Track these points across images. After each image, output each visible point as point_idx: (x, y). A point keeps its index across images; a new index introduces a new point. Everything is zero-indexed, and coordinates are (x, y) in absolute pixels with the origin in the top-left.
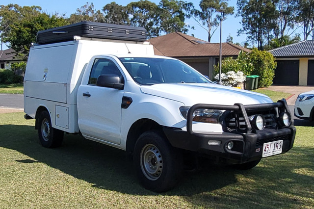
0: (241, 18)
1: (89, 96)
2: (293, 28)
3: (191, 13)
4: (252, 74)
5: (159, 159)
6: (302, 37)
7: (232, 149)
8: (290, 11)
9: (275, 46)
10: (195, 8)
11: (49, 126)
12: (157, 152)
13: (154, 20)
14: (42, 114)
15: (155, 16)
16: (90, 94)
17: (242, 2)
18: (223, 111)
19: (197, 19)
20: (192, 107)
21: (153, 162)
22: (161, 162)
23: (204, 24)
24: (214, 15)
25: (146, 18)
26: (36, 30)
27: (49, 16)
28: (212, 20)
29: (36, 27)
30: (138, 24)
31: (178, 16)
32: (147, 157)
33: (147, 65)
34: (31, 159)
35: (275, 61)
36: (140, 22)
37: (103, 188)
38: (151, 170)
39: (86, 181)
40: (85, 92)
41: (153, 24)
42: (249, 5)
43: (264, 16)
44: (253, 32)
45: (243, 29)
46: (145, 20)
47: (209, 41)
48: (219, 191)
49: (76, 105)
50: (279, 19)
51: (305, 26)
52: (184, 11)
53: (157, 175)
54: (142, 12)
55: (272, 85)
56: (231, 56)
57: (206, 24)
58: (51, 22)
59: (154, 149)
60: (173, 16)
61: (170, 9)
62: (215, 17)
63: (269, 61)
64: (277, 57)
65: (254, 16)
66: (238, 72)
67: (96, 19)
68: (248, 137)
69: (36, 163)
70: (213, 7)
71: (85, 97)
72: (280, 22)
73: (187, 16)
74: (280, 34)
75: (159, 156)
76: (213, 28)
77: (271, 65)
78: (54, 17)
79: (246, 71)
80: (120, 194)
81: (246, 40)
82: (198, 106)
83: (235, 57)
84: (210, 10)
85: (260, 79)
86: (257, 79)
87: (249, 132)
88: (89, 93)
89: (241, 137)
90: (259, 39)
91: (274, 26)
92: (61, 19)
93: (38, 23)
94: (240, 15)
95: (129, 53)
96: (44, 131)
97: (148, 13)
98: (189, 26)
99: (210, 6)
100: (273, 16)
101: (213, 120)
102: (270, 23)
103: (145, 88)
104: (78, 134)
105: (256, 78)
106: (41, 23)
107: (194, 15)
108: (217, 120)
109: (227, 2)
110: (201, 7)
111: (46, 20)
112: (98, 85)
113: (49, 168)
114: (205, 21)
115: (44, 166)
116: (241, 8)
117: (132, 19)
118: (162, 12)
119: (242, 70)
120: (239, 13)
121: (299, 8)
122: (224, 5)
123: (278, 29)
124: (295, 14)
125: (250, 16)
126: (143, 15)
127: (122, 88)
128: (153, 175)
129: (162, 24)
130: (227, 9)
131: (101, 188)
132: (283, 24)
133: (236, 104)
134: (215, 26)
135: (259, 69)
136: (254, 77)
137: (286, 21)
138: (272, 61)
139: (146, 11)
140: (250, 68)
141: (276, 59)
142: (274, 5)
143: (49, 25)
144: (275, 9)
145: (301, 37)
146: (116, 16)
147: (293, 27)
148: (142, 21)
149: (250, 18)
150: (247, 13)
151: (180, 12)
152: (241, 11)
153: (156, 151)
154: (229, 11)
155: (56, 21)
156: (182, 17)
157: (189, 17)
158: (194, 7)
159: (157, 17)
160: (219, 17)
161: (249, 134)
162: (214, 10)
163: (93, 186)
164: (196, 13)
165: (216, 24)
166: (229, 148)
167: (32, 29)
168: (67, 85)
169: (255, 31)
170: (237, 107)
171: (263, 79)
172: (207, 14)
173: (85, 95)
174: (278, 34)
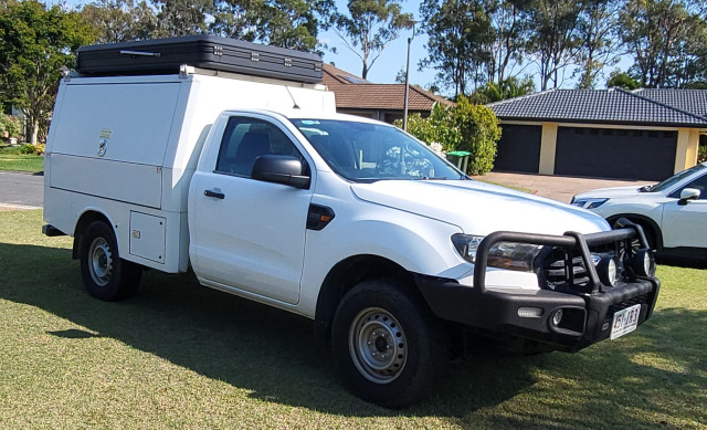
0: (425, 38)
1: (221, 196)
2: (520, 63)
3: (332, 21)
4: (457, 149)
5: (396, 341)
6: (538, 81)
7: (559, 326)
8: (517, 30)
9: (493, 97)
10: (338, 11)
11: (109, 254)
12: (393, 325)
13: (258, 29)
14: (94, 227)
15: (258, 21)
16: (222, 192)
17: (429, 7)
18: (540, 247)
19: (341, 33)
20: (487, 239)
21: (381, 344)
22: (401, 346)
23: (355, 44)
24: (375, 27)
25: (241, 25)
26: (17, 34)
27: (44, 6)
28: (371, 37)
29: (16, 27)
30: (223, 35)
31: (304, 25)
32: (366, 335)
33: (326, 134)
34: (81, 328)
35: (499, 125)
36: (228, 31)
37: (275, 401)
38: (374, 361)
39: (228, 382)
40: (211, 189)
41: (254, 37)
42: (442, 14)
43: (470, 38)
44: (446, 67)
45: (428, 59)
46: (239, 29)
47: (364, 76)
48: (510, 404)
49: (184, 213)
50: (496, 45)
51: (543, 61)
52: (316, 14)
53: (390, 372)
54: (233, 12)
55: (492, 171)
56: (417, 111)
57: (360, 45)
58: (50, 19)
59: (385, 319)
60: (295, 24)
61: (290, 11)
62: (377, 32)
63: (488, 126)
64: (503, 118)
65: (450, 35)
66: (433, 144)
67: (137, 20)
68: (595, 301)
69: (98, 339)
70: (375, 12)
71: (211, 199)
72: (498, 50)
73: (323, 26)
74: (496, 74)
75: (398, 335)
76: (373, 53)
77: (493, 133)
78: (55, 9)
79: (446, 140)
80: (317, 414)
81: (434, 81)
82: (499, 236)
83: (425, 114)
84: (367, 17)
85: (471, 159)
86: (467, 159)
87: (596, 291)
88: (219, 190)
89: (581, 300)
90: (459, 81)
91: (486, 58)
92: (71, 15)
93: (21, 19)
94: (425, 31)
95: (296, 107)
96: (96, 264)
97: (244, 14)
98: (326, 47)
99: (369, 10)
100: (487, 37)
101: (520, 263)
102: (480, 51)
103: (361, 188)
104: (188, 275)
105: (464, 157)
106: (28, 20)
107: (336, 24)
108: (530, 265)
109: (401, 4)
110: (351, 11)
111: (38, 15)
112: (254, 177)
113: (130, 350)
114: (358, 38)
115: (117, 346)
116: (427, 18)
117: (212, 25)
118: (274, 15)
119: (440, 140)
120: (423, 27)
121: (533, 27)
122: (395, 9)
123: (494, 63)
124: (525, 37)
125: (444, 35)
126: (235, 16)
127: (306, 186)
128: (381, 372)
129: (272, 38)
130: (401, 17)
131: (270, 400)
132: (504, 53)
133: (567, 234)
134: (375, 49)
135: (470, 139)
136: (460, 153)
137: (508, 49)
138: (494, 126)
139: (241, 11)
140: (454, 136)
141: (501, 121)
142: (488, 17)
143: (45, 27)
144: (489, 24)
145: (534, 80)
146: (179, 17)
147: (520, 60)
148: (233, 30)
149: (443, 40)
150: (439, 29)
151: (309, 17)
152: (426, 24)
153: (389, 322)
154: (405, 22)
155: (61, 19)
156: (311, 26)
157: (326, 27)
158: (336, 9)
159: (263, 23)
160: (384, 32)
161: (595, 295)
162: (376, 17)
163: (250, 396)
164: (341, 21)
165: (378, 46)
166: (556, 323)
167: (7, 31)
168: (164, 169)
169: (452, 64)
170: (572, 240)
171: (477, 159)
172: (361, 25)
173: (209, 194)
174: (494, 72)
